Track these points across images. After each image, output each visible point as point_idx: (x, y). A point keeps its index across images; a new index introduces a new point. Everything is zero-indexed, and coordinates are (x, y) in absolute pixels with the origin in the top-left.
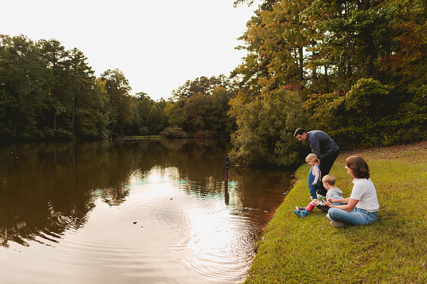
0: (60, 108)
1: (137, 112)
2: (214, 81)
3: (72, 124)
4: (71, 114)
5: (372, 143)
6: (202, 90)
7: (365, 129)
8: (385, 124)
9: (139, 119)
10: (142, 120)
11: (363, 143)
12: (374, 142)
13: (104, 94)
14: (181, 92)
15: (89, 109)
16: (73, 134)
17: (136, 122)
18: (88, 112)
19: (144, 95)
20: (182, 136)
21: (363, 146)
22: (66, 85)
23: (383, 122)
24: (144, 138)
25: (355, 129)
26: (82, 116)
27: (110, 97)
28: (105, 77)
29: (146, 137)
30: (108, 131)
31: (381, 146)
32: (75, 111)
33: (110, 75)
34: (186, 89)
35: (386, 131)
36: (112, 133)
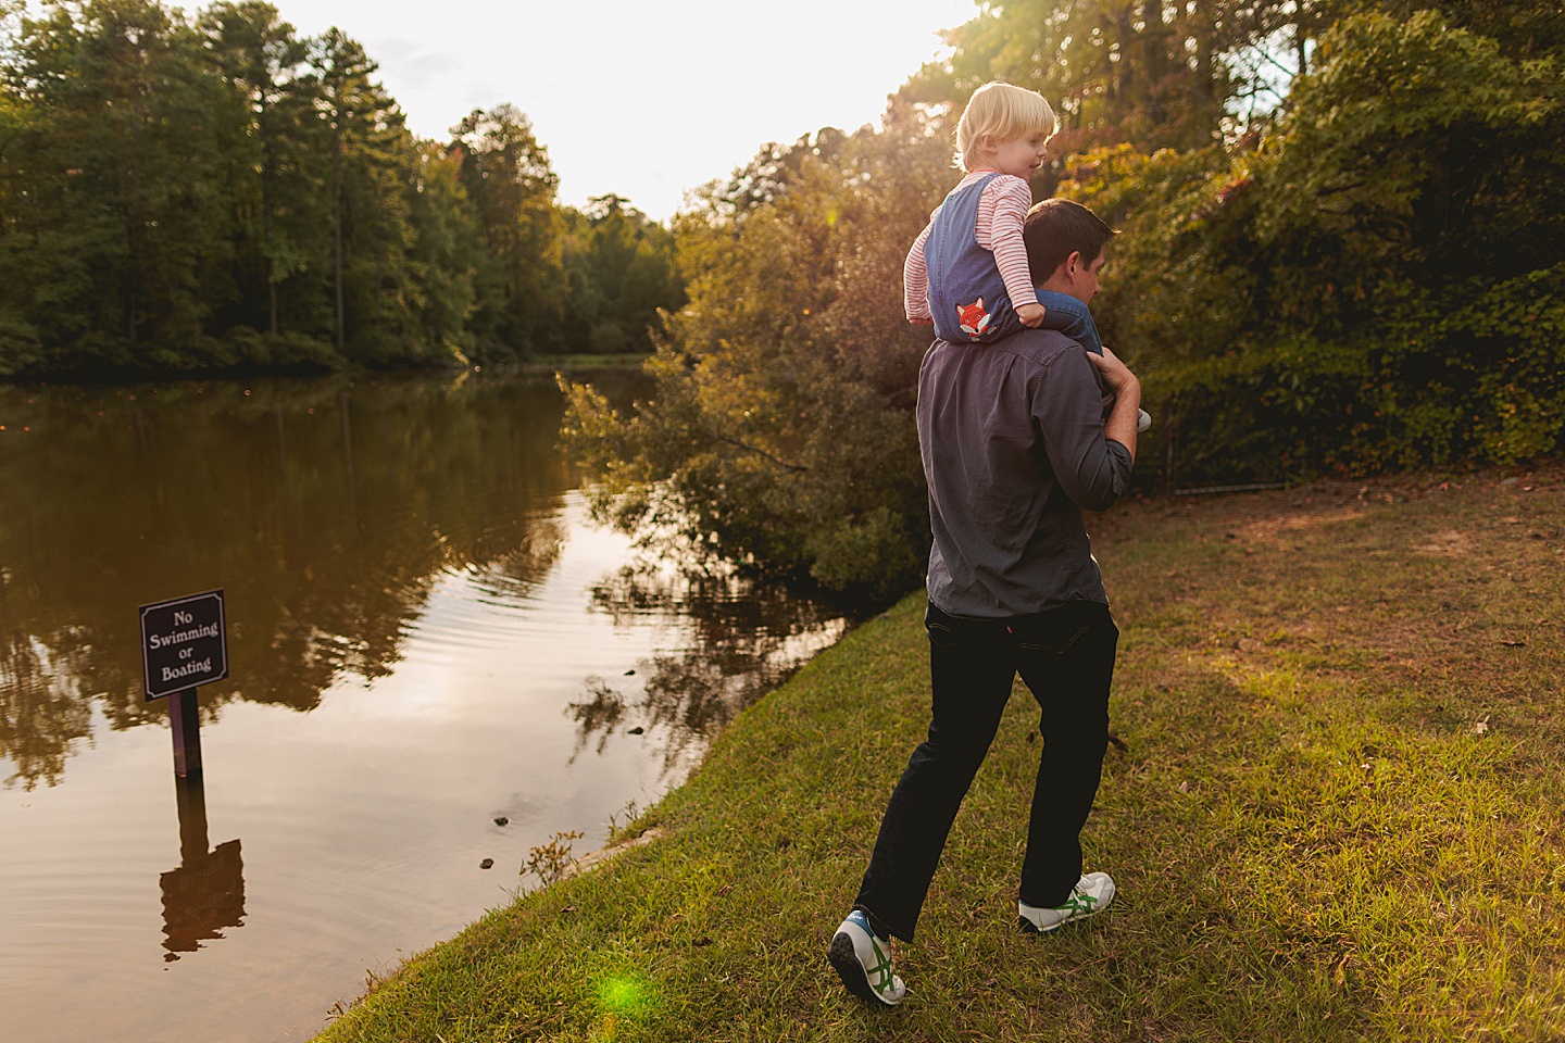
0: (285, 255)
1: (583, 268)
3: (335, 315)
4: (331, 278)
5: (1416, 443)
8: (1511, 324)
9: (591, 293)
10: (601, 296)
11: (1356, 442)
12: (1431, 440)
13: (458, 202)
14: (741, 191)
15: (391, 258)
16: (340, 352)
17: (579, 307)
18: (390, 269)
19: (621, 205)
21: (1356, 459)
23: (1495, 314)
24: (607, 362)
25: (1315, 354)
26: (372, 284)
27: (477, 212)
28: (465, 139)
29: (613, 358)
30: (471, 340)
31: (1471, 466)
32: (346, 266)
33: (483, 129)
34: (761, 177)
35: (1514, 368)
36: (491, 345)
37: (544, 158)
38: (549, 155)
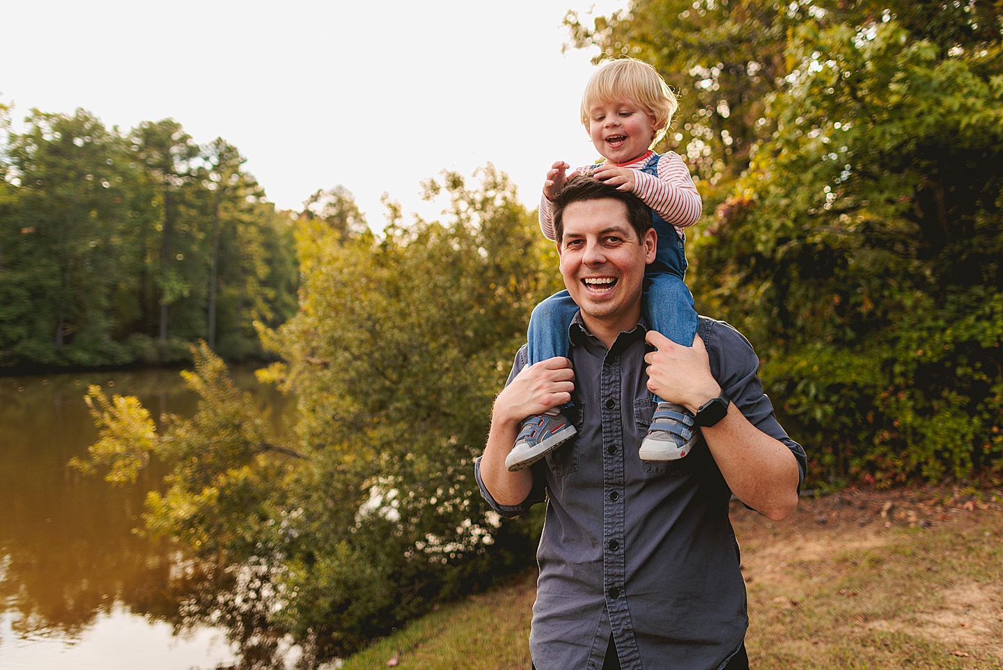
0: (174, 285)
3: (208, 325)
4: (207, 300)
5: (938, 454)
7: (887, 365)
11: (880, 450)
12: (951, 452)
21: (879, 468)
25: (830, 363)
28: (311, 208)
32: (219, 291)
37: (364, 219)
38: (366, 218)
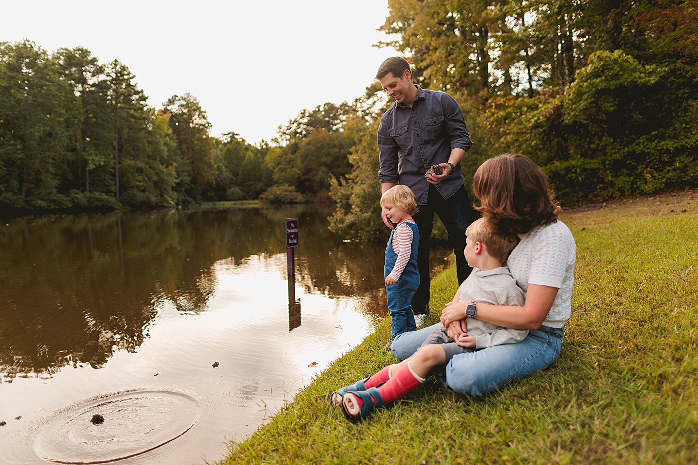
0: (94, 158)
1: (223, 163)
2: (346, 109)
3: (116, 185)
4: (114, 168)
5: (619, 190)
6: (328, 125)
7: (604, 162)
8: (647, 149)
9: (226, 174)
10: (231, 176)
11: (599, 191)
12: (624, 188)
13: (168, 135)
14: (293, 129)
15: (142, 159)
16: (118, 200)
17: (221, 180)
18: (141, 164)
19: (236, 137)
20: (294, 201)
21: (599, 196)
22: (104, 121)
23: (642, 146)
24: (235, 204)
25: (584, 162)
26: (132, 171)
27: (177, 139)
28: (169, 108)
29: (238, 203)
30: (175, 195)
31: (638, 195)
32: (120, 163)
33: (177, 104)
34: (301, 123)
35: (649, 163)
36: (183, 197)
37: (205, 116)
38: (207, 115)
